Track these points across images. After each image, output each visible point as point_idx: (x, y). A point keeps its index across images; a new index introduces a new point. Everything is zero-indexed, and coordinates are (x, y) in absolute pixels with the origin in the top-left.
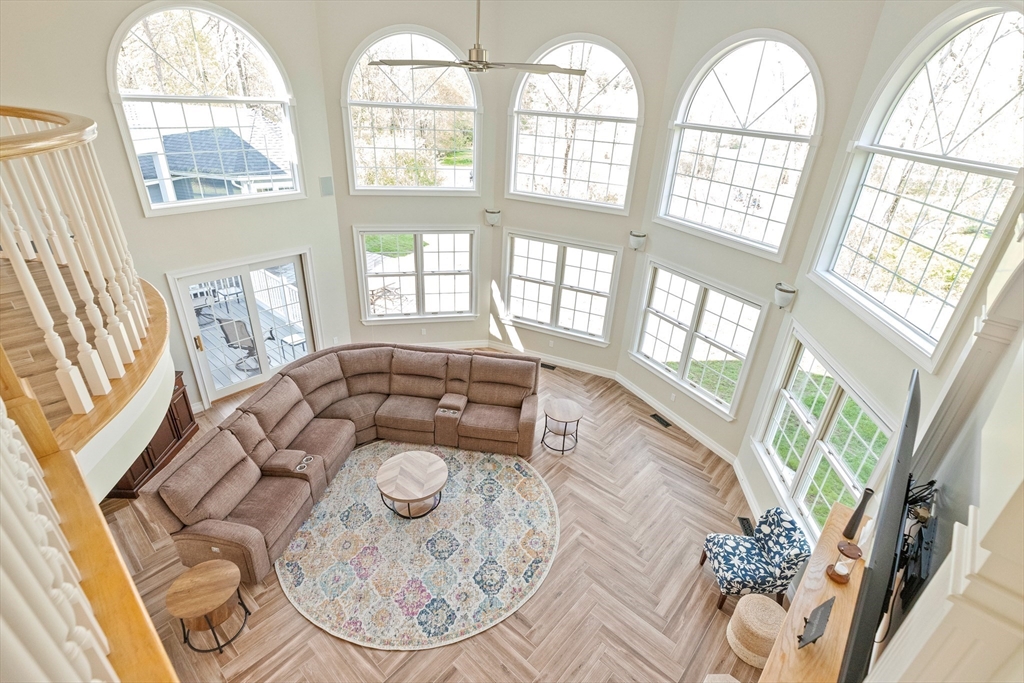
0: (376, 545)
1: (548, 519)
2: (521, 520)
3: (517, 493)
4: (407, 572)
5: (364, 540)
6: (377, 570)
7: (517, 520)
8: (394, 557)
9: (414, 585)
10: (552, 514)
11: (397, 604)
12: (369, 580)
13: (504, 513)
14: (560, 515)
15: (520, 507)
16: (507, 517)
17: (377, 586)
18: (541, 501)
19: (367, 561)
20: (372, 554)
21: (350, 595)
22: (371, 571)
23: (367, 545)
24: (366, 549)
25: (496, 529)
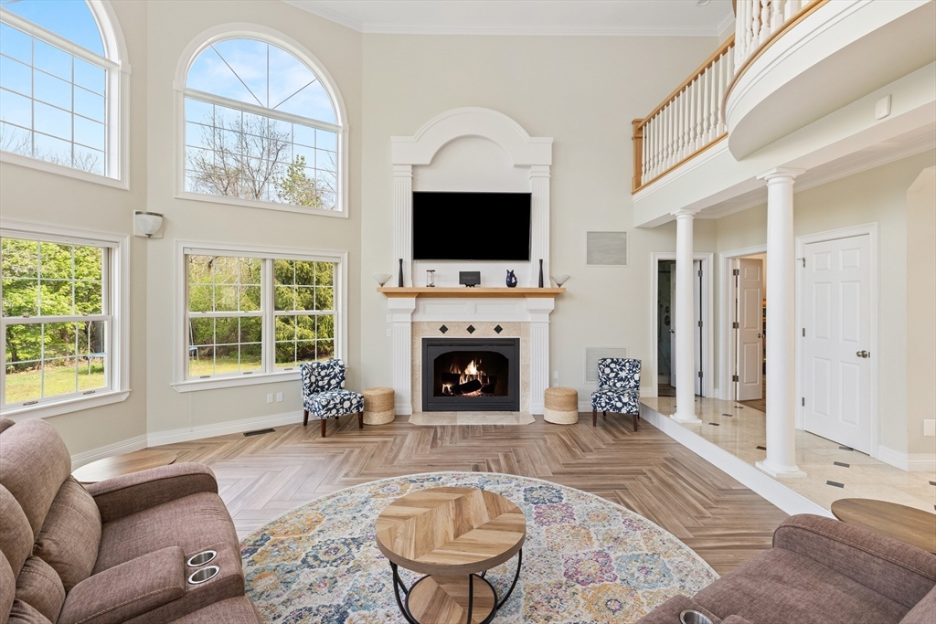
0: (564, 579)
4: (543, 533)
5: (579, 597)
6: (580, 552)
8: (549, 552)
9: (545, 521)
11: (575, 517)
12: (596, 547)
17: (590, 539)
19: (590, 568)
20: (577, 572)
21: (630, 548)
22: (590, 555)
23: (578, 586)
24: (582, 583)
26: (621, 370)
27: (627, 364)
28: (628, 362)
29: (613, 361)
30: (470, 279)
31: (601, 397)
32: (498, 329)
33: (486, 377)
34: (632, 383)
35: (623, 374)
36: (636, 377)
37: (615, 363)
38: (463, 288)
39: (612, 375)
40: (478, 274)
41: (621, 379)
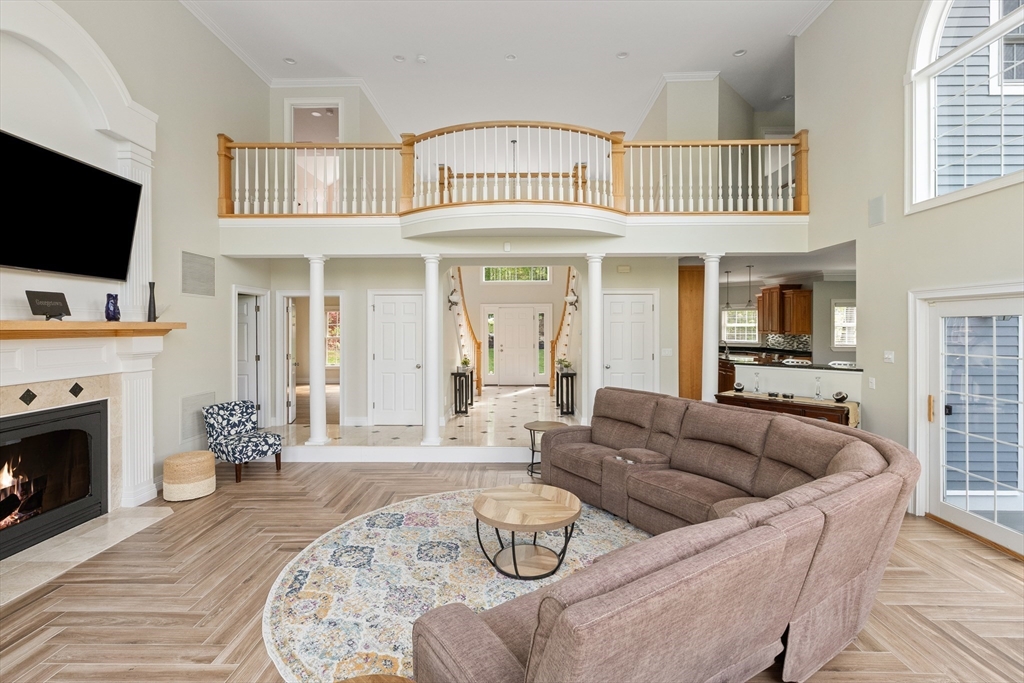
1: (298, 646)
2: (352, 619)
3: (390, 653)
7: (357, 616)
10: (291, 659)
13: (389, 615)
14: (272, 666)
15: (365, 636)
16: (379, 612)
18: (327, 667)
25: (384, 593)
26: (232, 415)
27: (236, 407)
28: (236, 404)
29: (220, 409)
30: (49, 305)
31: (248, 446)
32: (76, 390)
33: (29, 483)
34: (249, 426)
35: (235, 419)
36: (254, 418)
37: (222, 409)
38: (41, 323)
39: (225, 423)
40: (60, 297)
41: (234, 425)
